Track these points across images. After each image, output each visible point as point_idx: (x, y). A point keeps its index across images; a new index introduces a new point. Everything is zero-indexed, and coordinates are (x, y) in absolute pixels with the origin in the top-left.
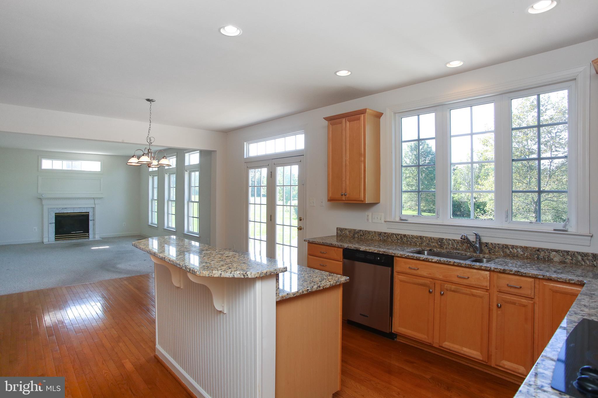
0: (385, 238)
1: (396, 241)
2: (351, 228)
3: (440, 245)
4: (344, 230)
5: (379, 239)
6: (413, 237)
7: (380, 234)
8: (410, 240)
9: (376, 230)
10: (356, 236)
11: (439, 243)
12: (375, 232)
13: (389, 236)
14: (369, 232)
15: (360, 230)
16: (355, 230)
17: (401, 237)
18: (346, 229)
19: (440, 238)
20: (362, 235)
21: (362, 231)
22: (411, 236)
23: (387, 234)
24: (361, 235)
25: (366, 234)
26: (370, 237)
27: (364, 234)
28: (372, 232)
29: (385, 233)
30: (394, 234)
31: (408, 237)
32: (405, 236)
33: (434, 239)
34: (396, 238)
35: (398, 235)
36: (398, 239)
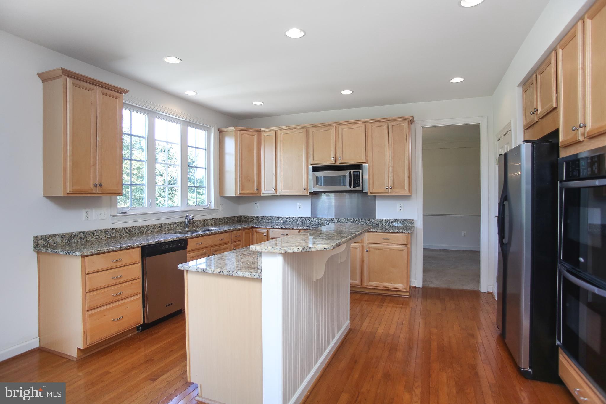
0: (113, 235)
1: (125, 235)
2: (63, 232)
3: (160, 229)
4: (52, 237)
5: (106, 237)
6: (140, 227)
7: (107, 231)
8: (137, 231)
9: (102, 228)
10: (74, 240)
11: (160, 228)
12: (101, 230)
13: (117, 231)
14: (93, 232)
15: (80, 232)
16: (71, 234)
17: (130, 230)
18: (55, 236)
19: (160, 224)
20: (83, 237)
21: (83, 233)
22: (138, 227)
23: (115, 230)
24: (81, 238)
25: (89, 236)
26: (95, 238)
27: (85, 236)
28: (97, 231)
29: (113, 229)
30: (122, 228)
31: (136, 228)
32: (133, 228)
33: (156, 226)
34: (125, 231)
35: (127, 228)
36: (126, 232)
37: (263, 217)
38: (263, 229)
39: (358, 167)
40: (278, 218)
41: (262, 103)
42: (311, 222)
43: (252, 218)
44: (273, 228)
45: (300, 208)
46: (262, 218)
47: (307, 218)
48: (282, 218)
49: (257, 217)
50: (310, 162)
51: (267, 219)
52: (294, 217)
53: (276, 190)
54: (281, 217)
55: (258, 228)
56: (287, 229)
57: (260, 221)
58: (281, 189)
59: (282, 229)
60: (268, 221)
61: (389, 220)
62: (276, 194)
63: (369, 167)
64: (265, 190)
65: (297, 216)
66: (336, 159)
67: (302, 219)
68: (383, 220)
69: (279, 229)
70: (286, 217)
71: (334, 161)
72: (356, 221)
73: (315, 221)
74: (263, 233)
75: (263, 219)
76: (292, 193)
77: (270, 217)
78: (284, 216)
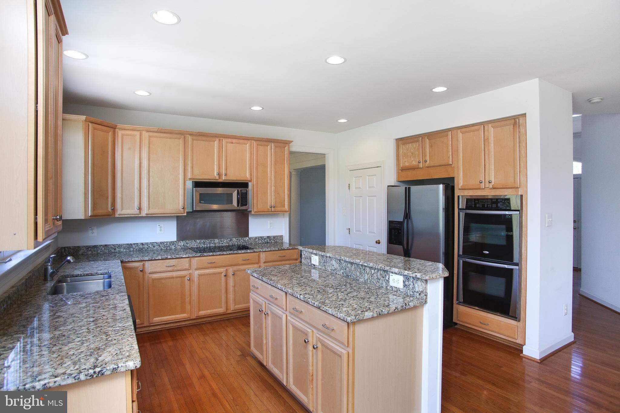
37: (106, 245)
38: (137, 262)
39: (245, 185)
40: (130, 245)
41: (149, 94)
42: (178, 247)
43: (85, 250)
44: (154, 259)
45: (161, 230)
46: (104, 247)
47: (172, 242)
48: (136, 245)
49: (95, 247)
50: (189, 176)
51: (112, 248)
52: (154, 243)
53: (140, 209)
54: (134, 244)
55: (129, 262)
56: (175, 258)
57: (99, 252)
58: (149, 209)
59: (167, 259)
60: (113, 251)
61: (261, 237)
62: (140, 214)
63: (253, 185)
64: (122, 209)
65: (159, 240)
66: (219, 174)
67: (165, 243)
68: (256, 238)
69: (162, 259)
70: (142, 244)
71: (217, 178)
72: (230, 241)
73: (182, 244)
74: (137, 268)
75: (105, 249)
76: (162, 212)
77: (117, 245)
78: (139, 241)
